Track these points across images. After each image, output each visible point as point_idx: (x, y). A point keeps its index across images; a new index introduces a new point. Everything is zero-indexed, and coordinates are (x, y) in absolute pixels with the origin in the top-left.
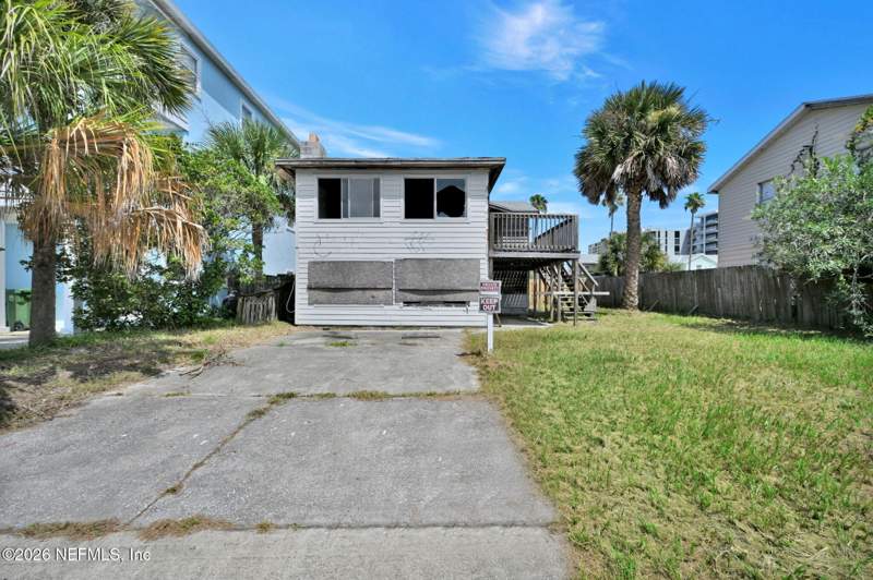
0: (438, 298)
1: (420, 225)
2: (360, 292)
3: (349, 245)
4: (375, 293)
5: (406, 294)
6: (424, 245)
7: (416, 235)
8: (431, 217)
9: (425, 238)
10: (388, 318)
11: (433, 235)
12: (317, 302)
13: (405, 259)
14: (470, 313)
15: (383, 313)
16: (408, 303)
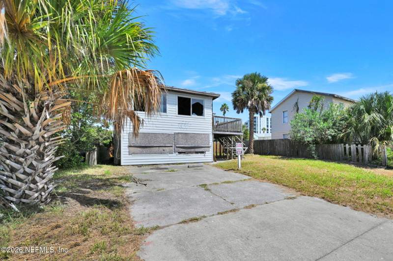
0: (192, 150)
1: (184, 118)
2: (157, 148)
3: (151, 125)
4: (164, 148)
5: (179, 149)
6: (187, 127)
7: (183, 123)
8: (190, 115)
9: (188, 124)
10: (171, 160)
11: (190, 123)
12: (134, 153)
13: (179, 133)
14: (206, 156)
15: (168, 157)
16: (180, 153)
